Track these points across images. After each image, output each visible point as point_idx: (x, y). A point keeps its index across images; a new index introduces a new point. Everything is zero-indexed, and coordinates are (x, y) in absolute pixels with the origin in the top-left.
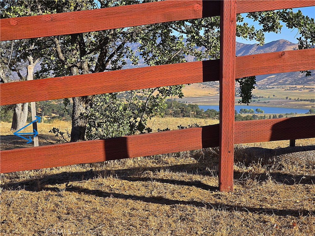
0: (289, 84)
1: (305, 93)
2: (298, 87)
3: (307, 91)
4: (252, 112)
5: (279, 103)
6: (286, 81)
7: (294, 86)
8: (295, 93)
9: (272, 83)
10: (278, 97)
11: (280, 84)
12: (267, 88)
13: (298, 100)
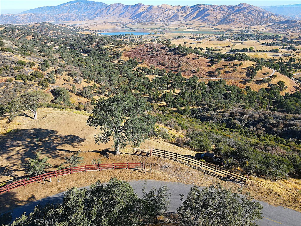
0: (143, 22)
1: (149, 25)
2: (146, 23)
3: (150, 25)
4: (130, 35)
5: (140, 31)
6: (142, 21)
7: (145, 23)
8: (145, 26)
9: (137, 22)
10: (139, 28)
11: (140, 22)
12: (135, 24)
13: (146, 29)
